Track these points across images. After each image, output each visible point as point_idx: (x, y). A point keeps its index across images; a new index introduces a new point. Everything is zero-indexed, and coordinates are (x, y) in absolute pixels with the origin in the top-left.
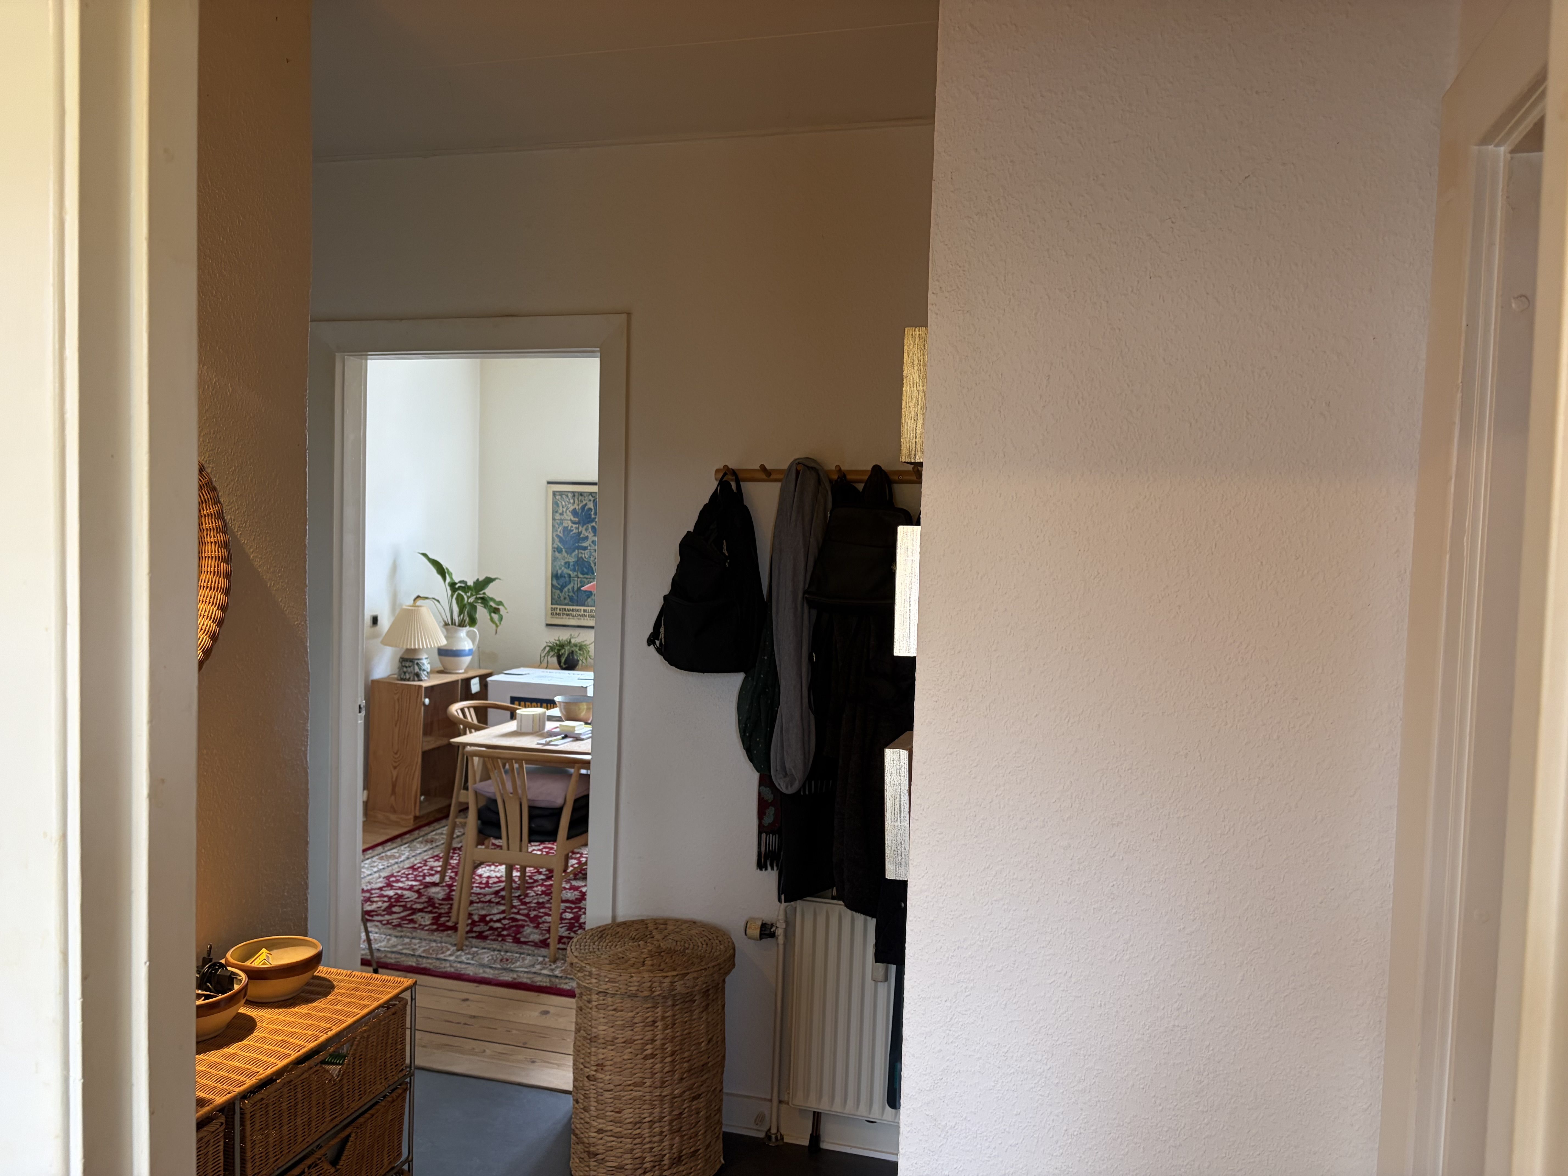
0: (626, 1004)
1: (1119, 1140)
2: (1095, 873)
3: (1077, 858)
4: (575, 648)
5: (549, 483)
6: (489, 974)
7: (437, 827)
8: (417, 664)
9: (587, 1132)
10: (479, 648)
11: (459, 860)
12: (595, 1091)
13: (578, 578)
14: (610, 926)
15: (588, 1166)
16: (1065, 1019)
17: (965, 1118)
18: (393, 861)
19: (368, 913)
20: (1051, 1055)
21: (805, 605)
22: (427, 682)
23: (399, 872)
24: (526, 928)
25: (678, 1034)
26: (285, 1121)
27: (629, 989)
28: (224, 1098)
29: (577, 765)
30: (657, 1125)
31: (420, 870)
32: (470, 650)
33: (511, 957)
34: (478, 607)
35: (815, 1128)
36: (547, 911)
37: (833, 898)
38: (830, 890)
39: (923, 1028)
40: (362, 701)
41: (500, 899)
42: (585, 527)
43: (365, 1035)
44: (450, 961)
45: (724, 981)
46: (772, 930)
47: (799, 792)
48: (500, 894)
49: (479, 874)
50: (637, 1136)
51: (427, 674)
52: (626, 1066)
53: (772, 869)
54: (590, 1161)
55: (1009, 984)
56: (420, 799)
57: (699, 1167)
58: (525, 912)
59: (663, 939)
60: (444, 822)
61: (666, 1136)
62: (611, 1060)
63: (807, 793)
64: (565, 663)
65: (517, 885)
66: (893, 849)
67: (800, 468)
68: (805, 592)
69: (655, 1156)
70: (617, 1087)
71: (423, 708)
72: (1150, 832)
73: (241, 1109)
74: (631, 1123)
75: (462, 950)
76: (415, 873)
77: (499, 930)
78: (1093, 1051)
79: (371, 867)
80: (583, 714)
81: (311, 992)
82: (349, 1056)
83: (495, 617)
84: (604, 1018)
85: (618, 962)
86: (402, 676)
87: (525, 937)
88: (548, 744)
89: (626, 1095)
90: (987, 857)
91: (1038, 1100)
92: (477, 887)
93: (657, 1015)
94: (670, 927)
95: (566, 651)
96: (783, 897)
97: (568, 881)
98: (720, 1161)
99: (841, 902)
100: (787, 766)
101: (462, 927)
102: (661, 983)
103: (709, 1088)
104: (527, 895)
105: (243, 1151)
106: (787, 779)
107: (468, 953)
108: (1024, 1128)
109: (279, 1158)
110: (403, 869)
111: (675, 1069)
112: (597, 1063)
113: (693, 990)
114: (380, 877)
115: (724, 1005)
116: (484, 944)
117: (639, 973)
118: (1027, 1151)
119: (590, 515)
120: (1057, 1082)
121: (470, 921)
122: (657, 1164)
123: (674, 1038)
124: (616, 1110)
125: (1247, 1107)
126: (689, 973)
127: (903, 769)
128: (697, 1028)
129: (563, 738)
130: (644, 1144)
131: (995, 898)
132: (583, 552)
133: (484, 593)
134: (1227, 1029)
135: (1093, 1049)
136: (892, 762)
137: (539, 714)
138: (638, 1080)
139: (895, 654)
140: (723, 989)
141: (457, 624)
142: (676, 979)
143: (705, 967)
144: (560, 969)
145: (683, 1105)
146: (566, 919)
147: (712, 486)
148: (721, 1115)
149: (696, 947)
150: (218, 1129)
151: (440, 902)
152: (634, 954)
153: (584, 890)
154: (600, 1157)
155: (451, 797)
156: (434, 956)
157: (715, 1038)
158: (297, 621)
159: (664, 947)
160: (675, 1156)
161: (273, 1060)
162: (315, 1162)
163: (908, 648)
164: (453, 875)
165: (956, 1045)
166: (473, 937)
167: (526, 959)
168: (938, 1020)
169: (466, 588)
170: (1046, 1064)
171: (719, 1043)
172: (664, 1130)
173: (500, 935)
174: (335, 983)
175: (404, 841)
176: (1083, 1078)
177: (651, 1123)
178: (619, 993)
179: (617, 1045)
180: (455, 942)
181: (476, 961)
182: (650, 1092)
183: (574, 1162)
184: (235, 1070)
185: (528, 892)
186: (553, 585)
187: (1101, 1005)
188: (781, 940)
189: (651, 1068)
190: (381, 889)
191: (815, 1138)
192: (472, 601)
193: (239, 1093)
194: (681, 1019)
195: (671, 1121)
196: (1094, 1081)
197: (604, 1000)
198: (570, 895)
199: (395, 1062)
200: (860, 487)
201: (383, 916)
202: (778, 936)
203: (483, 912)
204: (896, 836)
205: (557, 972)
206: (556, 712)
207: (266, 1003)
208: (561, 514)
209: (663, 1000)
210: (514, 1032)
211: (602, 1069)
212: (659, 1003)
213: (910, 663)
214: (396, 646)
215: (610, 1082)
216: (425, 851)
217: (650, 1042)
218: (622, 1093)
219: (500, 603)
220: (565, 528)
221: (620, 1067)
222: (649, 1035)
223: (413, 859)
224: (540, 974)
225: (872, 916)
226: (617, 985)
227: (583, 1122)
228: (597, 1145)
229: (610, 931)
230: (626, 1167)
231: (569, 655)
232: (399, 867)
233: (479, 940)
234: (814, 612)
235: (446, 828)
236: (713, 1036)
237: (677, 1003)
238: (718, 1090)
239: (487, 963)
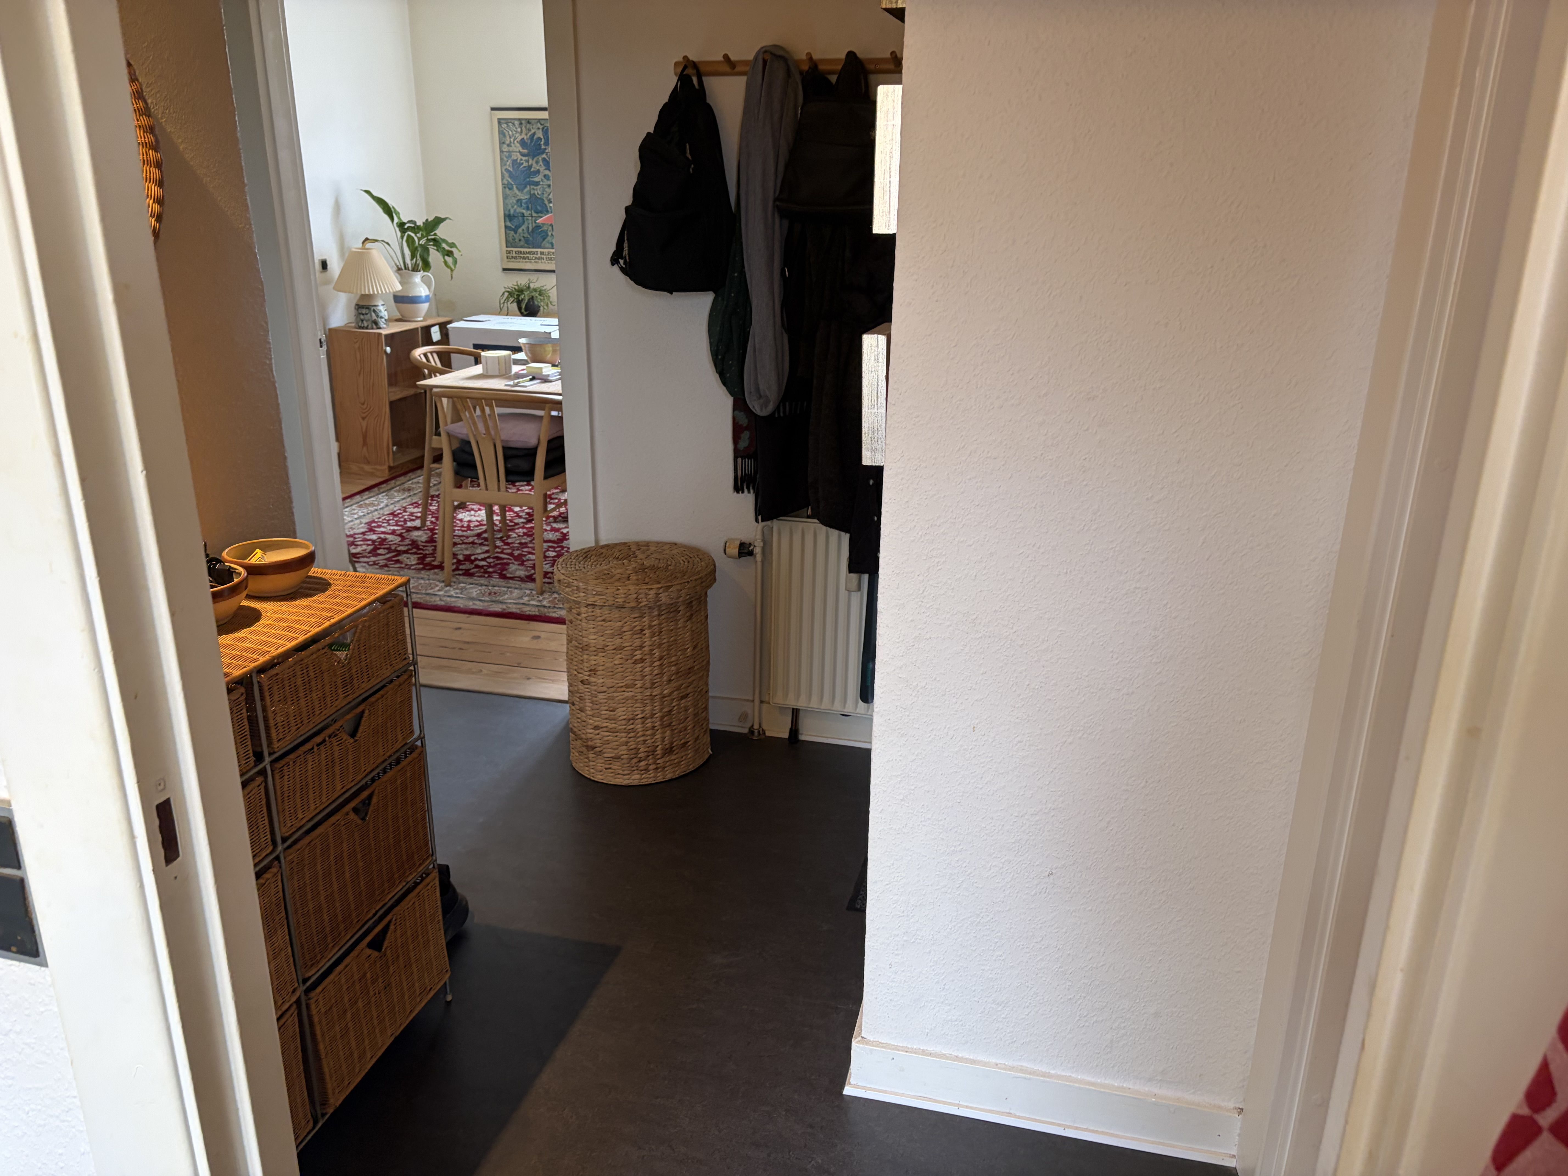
0: (615, 614)
1: (1077, 691)
2: (1068, 447)
3: (1050, 434)
4: (535, 293)
5: (493, 109)
6: (479, 605)
7: (412, 477)
8: (374, 311)
9: (584, 729)
10: (435, 295)
11: (438, 506)
12: (590, 694)
13: (532, 217)
14: (594, 548)
15: (588, 758)
16: (1032, 587)
17: (935, 679)
18: (372, 509)
19: (354, 555)
20: (1017, 620)
21: (776, 215)
22: (387, 330)
23: (379, 518)
24: (511, 565)
25: (665, 641)
26: (301, 694)
27: (617, 600)
28: (241, 671)
29: (547, 405)
30: (649, 720)
31: (400, 516)
32: (427, 296)
33: (499, 591)
34: (430, 249)
35: (794, 720)
36: (530, 550)
37: (808, 517)
38: (806, 509)
39: (897, 601)
40: (322, 335)
41: (483, 541)
42: (535, 159)
43: (367, 624)
44: (439, 595)
45: (706, 593)
46: (750, 549)
47: (773, 414)
48: (482, 536)
49: (460, 518)
50: (631, 731)
51: (385, 322)
52: (617, 671)
53: (749, 492)
54: (588, 754)
55: (980, 557)
56: (392, 449)
57: (689, 756)
58: (509, 551)
59: (646, 558)
60: (419, 472)
61: (658, 730)
62: (603, 665)
63: (782, 414)
64: (526, 310)
65: (498, 528)
66: (870, 436)
67: (768, 57)
68: (775, 200)
69: (649, 747)
70: (610, 689)
71: (385, 357)
72: (1125, 405)
73: (258, 682)
74: (624, 719)
75: (450, 586)
76: (396, 519)
77: (485, 568)
78: (1057, 615)
79: (351, 514)
80: (549, 357)
81: (310, 589)
82: (354, 642)
83: (449, 260)
84: (594, 628)
85: (605, 577)
86: (360, 324)
87: (511, 573)
88: (516, 385)
89: (619, 696)
90: (963, 438)
91: (1003, 660)
92: (458, 530)
93: (645, 624)
94: (653, 549)
95: (525, 297)
96: (760, 517)
97: (548, 524)
98: (708, 752)
99: (816, 521)
100: (761, 387)
101: (449, 564)
102: (646, 594)
103: (696, 689)
104: (509, 537)
105: (266, 719)
106: (762, 401)
107: (457, 589)
108: (990, 685)
109: (300, 727)
110: (384, 515)
111: (664, 671)
112: (589, 669)
113: (678, 601)
114: (361, 523)
115: (707, 615)
116: (472, 580)
117: (625, 586)
118: (991, 704)
119: (540, 145)
120: (1021, 643)
121: (455, 561)
122: (650, 754)
123: (661, 644)
124: (611, 709)
125: (1197, 657)
126: (672, 586)
127: (880, 355)
128: (681, 636)
129: (531, 380)
130: (638, 737)
131: (968, 477)
132: (535, 188)
133: (435, 234)
134: (1185, 588)
135: (1057, 613)
136: (870, 348)
137: (505, 356)
138: (630, 682)
139: (874, 232)
140: (706, 602)
141: (410, 269)
142: (661, 591)
143: (688, 580)
144: (548, 600)
145: (672, 703)
146: (549, 557)
147: (671, 82)
148: (707, 713)
149: (678, 564)
150: (239, 698)
151: (424, 544)
152: (619, 571)
153: (565, 531)
154: (598, 749)
155: (424, 448)
156: (424, 592)
157: (699, 645)
158: (241, 224)
159: (648, 565)
160: (667, 746)
161: (282, 642)
162: (334, 733)
163: (887, 224)
164: (433, 519)
165: (928, 615)
166: (459, 575)
167: (513, 593)
168: (911, 593)
169: (415, 229)
170: (1012, 628)
171: (704, 650)
172: (656, 725)
173: (486, 572)
174: (331, 582)
175: (381, 491)
176: (1046, 639)
177: (643, 720)
178: (606, 604)
179: (609, 652)
180: (443, 579)
181: (465, 595)
182: (641, 693)
183: (574, 755)
184: (247, 649)
185: (510, 533)
186: (506, 227)
187: (1066, 573)
188: (759, 557)
189: (641, 671)
190: (363, 533)
191: (794, 732)
192: (423, 243)
193: (255, 667)
194: (668, 628)
195: (662, 718)
196: (1056, 641)
197: (593, 612)
198: (551, 536)
199: (398, 651)
200: (833, 79)
201: (369, 557)
202: (756, 554)
203: (467, 553)
204: (873, 423)
205: (545, 603)
206: (521, 356)
207: (268, 597)
208: (509, 145)
209: (650, 610)
210: (508, 654)
211: (595, 674)
212: (645, 613)
213: (889, 240)
214: (349, 292)
215: (603, 684)
216: (403, 499)
217: (639, 648)
218: (615, 694)
219: (453, 245)
220: (515, 161)
221: (612, 672)
222: (637, 643)
223: (393, 506)
224: (528, 605)
225: (846, 532)
226: (604, 597)
227: (579, 720)
228: (595, 739)
229: (594, 552)
230: (622, 757)
231: (529, 300)
232: (379, 514)
233: (466, 577)
234: (786, 223)
235: (422, 477)
236: (698, 643)
237: (663, 613)
238: (704, 690)
239: (475, 597)
